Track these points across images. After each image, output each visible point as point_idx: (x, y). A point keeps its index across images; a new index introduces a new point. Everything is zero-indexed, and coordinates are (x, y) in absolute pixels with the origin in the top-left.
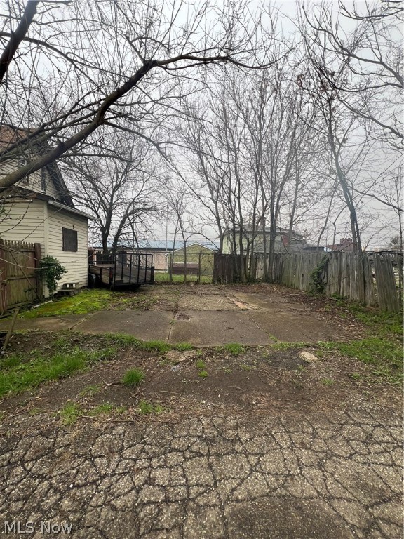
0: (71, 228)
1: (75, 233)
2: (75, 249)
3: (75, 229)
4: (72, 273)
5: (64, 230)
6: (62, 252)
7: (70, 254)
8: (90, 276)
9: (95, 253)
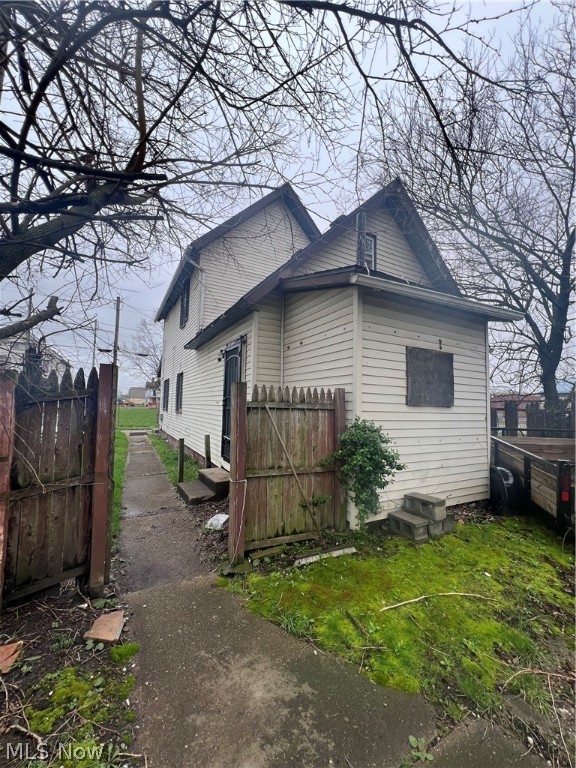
0: (435, 347)
1: (448, 358)
2: (446, 400)
3: (445, 349)
4: (438, 464)
5: (412, 354)
6: (405, 408)
7: (430, 415)
8: (494, 478)
9: (523, 406)
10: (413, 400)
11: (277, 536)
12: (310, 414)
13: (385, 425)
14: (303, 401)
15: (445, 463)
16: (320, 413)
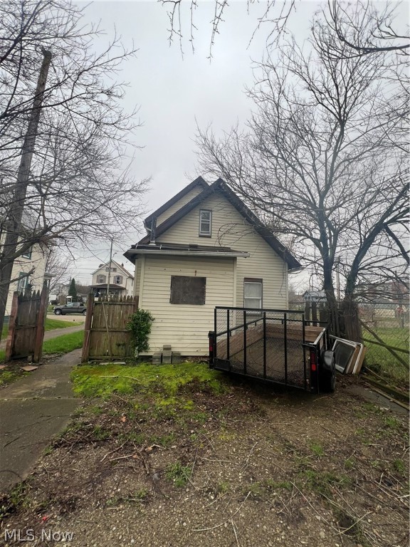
0: (192, 275)
1: (201, 280)
2: (201, 301)
5: (174, 279)
6: (170, 305)
7: (187, 308)
10: (174, 300)
11: (105, 355)
12: (125, 306)
13: (152, 312)
14: (121, 301)
15: (196, 333)
16: (130, 306)
